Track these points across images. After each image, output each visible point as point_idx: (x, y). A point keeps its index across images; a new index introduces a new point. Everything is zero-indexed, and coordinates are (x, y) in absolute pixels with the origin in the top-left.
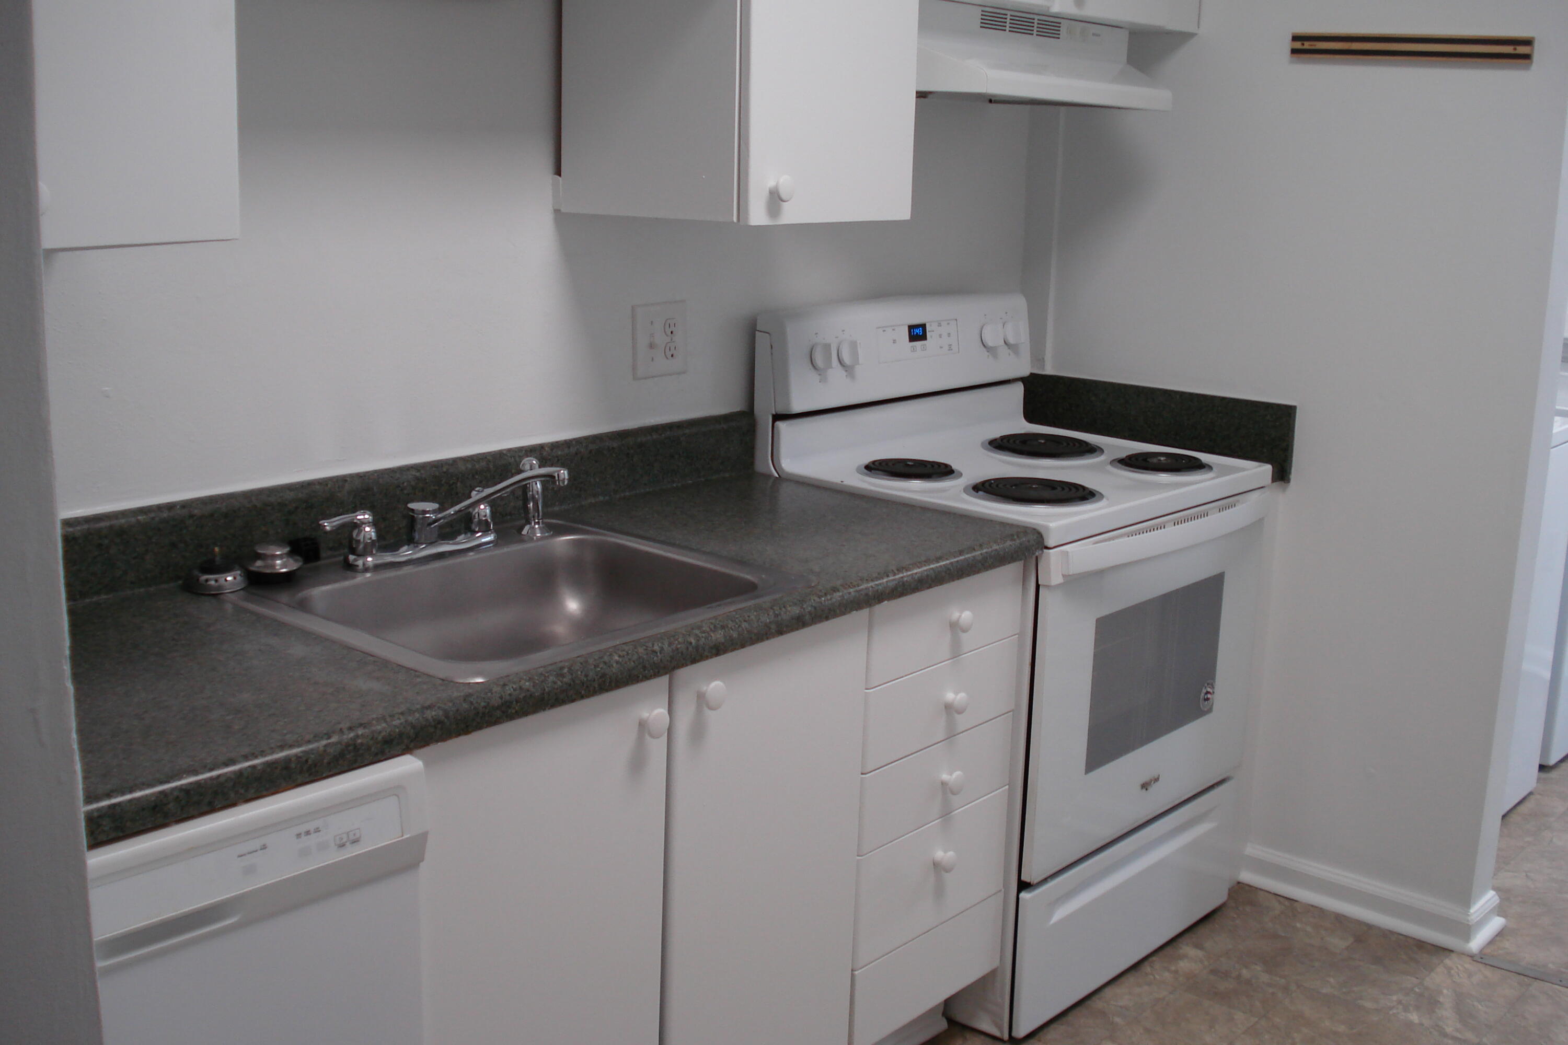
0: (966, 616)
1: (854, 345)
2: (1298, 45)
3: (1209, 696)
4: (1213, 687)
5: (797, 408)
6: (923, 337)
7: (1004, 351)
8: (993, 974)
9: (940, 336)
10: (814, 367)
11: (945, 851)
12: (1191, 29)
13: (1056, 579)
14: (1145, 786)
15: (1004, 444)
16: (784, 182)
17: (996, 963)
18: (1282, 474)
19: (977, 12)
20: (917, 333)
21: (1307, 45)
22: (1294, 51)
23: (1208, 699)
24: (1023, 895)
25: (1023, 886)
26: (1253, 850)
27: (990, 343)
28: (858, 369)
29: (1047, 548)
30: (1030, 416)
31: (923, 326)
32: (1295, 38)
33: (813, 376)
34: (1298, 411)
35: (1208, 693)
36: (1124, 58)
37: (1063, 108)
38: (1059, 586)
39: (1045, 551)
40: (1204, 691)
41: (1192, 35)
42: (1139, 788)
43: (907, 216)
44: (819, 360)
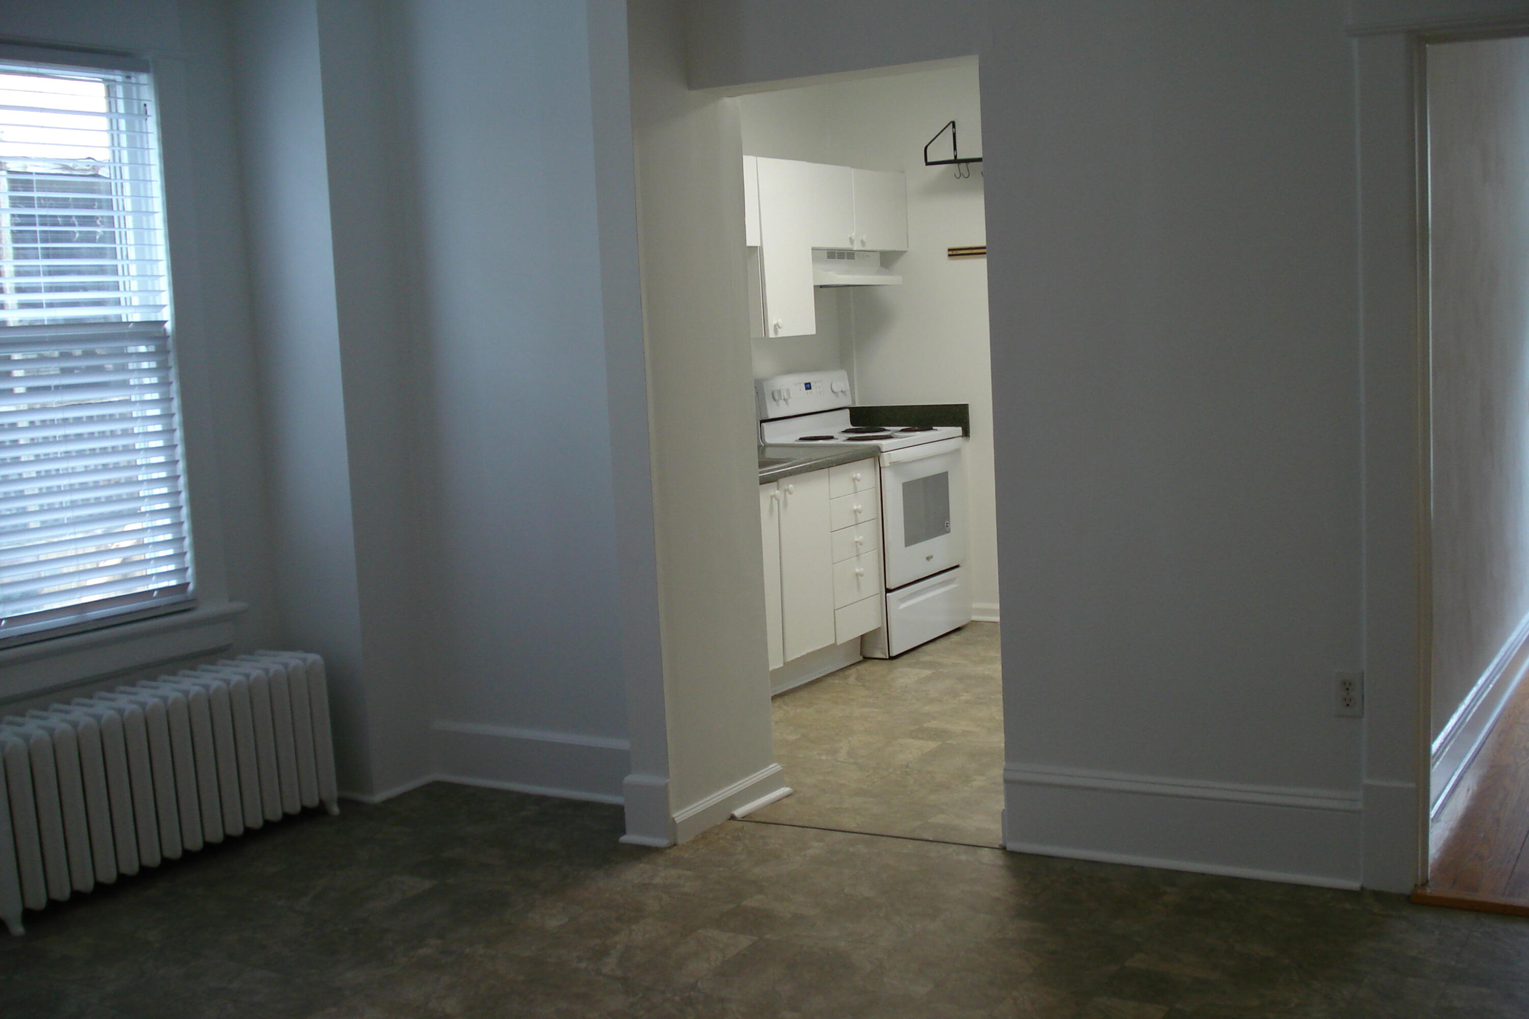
0: (859, 475)
1: (788, 391)
2: (951, 253)
3: (948, 525)
4: (949, 521)
5: (771, 416)
6: (810, 388)
7: (840, 394)
8: (879, 629)
9: (816, 388)
10: (775, 400)
11: (859, 569)
12: (906, 250)
13: (887, 464)
14: (928, 558)
15: (847, 431)
16: (780, 321)
17: (880, 625)
18: (966, 433)
19: (825, 253)
20: (808, 386)
21: (954, 252)
22: (950, 255)
23: (947, 526)
24: (888, 594)
25: (888, 591)
26: (975, 605)
27: (835, 390)
28: (789, 401)
29: (882, 452)
30: (852, 424)
31: (810, 383)
32: (949, 250)
33: (774, 403)
34: (969, 406)
35: (947, 523)
36: (879, 264)
37: (851, 287)
38: (888, 467)
39: (882, 454)
40: (946, 522)
41: (904, 252)
42: (925, 559)
43: (814, 332)
44: (776, 397)
